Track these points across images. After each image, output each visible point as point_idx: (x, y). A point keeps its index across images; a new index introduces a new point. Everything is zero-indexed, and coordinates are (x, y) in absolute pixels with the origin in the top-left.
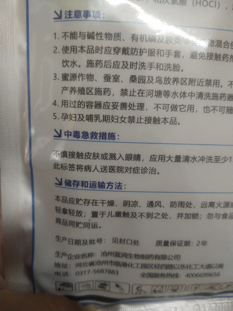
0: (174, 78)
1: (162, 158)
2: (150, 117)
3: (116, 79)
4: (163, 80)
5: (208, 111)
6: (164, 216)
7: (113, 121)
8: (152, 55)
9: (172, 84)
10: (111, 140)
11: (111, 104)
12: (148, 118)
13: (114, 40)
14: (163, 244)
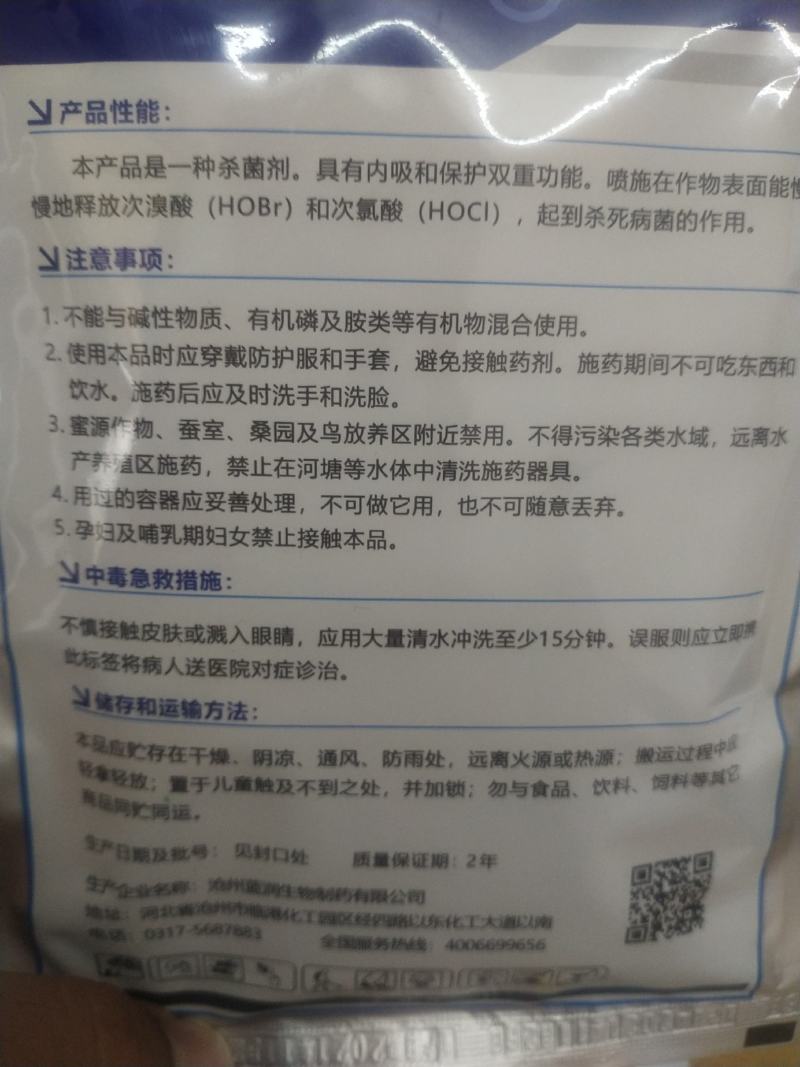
0: (374, 425)
1: (352, 637)
2: (311, 530)
3: (214, 431)
4: (343, 432)
5: (474, 511)
6: (369, 788)
7: (211, 541)
8: (309, 364)
9: (368, 441)
10: (208, 592)
11: (205, 498)
12: (308, 532)
13: (201, 327)
14: (372, 861)
